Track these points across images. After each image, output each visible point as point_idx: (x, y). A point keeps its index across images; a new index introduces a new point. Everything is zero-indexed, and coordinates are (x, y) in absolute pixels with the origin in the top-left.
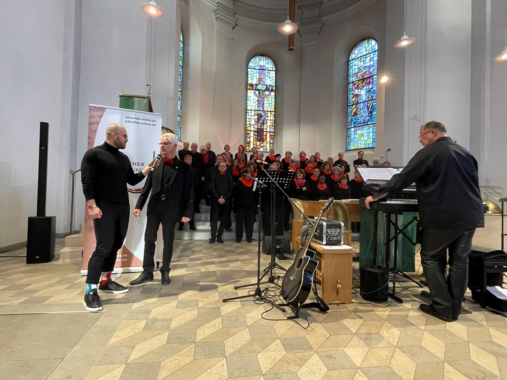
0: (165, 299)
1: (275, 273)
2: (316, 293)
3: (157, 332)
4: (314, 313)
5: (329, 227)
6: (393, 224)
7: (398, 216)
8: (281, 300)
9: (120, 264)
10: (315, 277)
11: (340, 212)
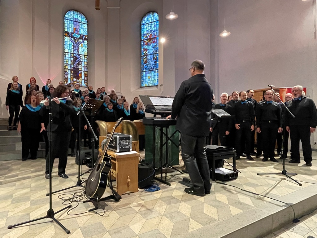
2: (111, 188)
4: (110, 203)
5: (121, 139)
6: (165, 135)
7: (168, 128)
11: (131, 128)
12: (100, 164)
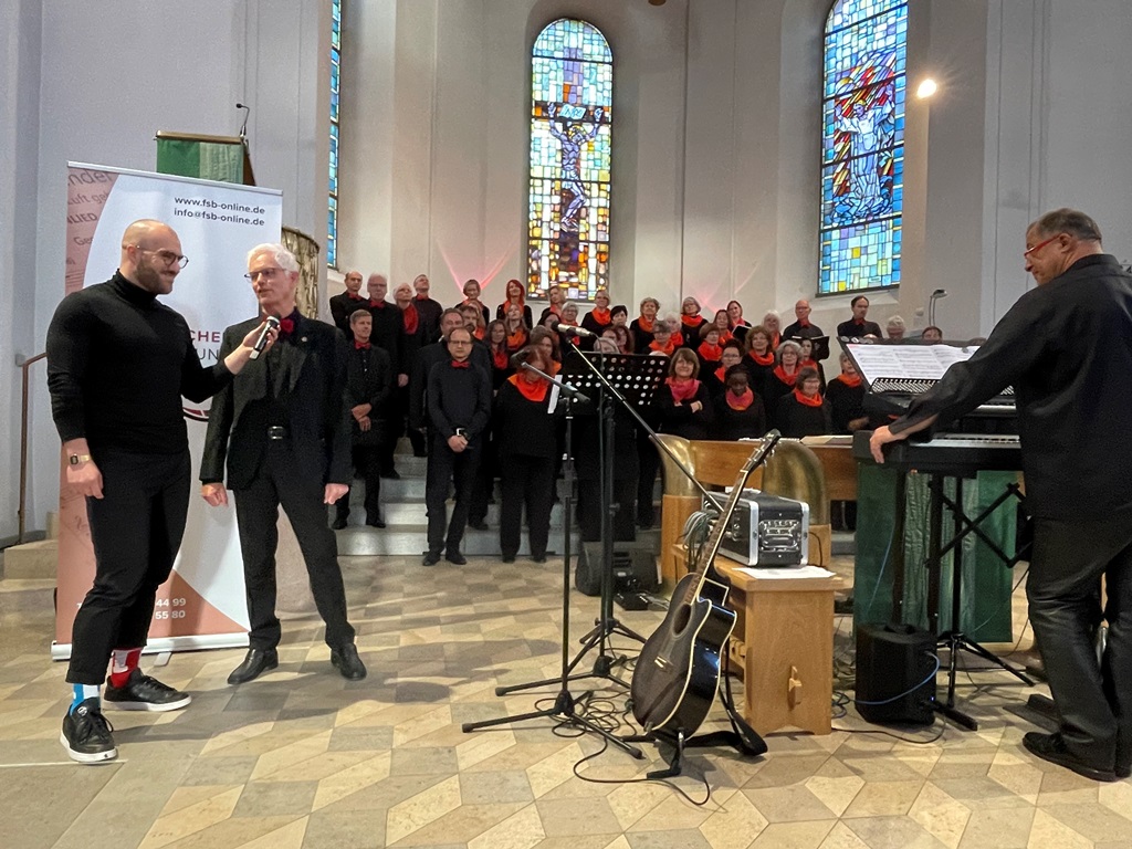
0: (296, 726)
1: (612, 649)
2: (729, 705)
3: (276, 819)
4: (724, 762)
5: (766, 514)
6: (951, 506)
7: (965, 483)
8: (629, 726)
9: (166, 628)
10: (727, 659)
11: (799, 474)
12: (687, 609)
